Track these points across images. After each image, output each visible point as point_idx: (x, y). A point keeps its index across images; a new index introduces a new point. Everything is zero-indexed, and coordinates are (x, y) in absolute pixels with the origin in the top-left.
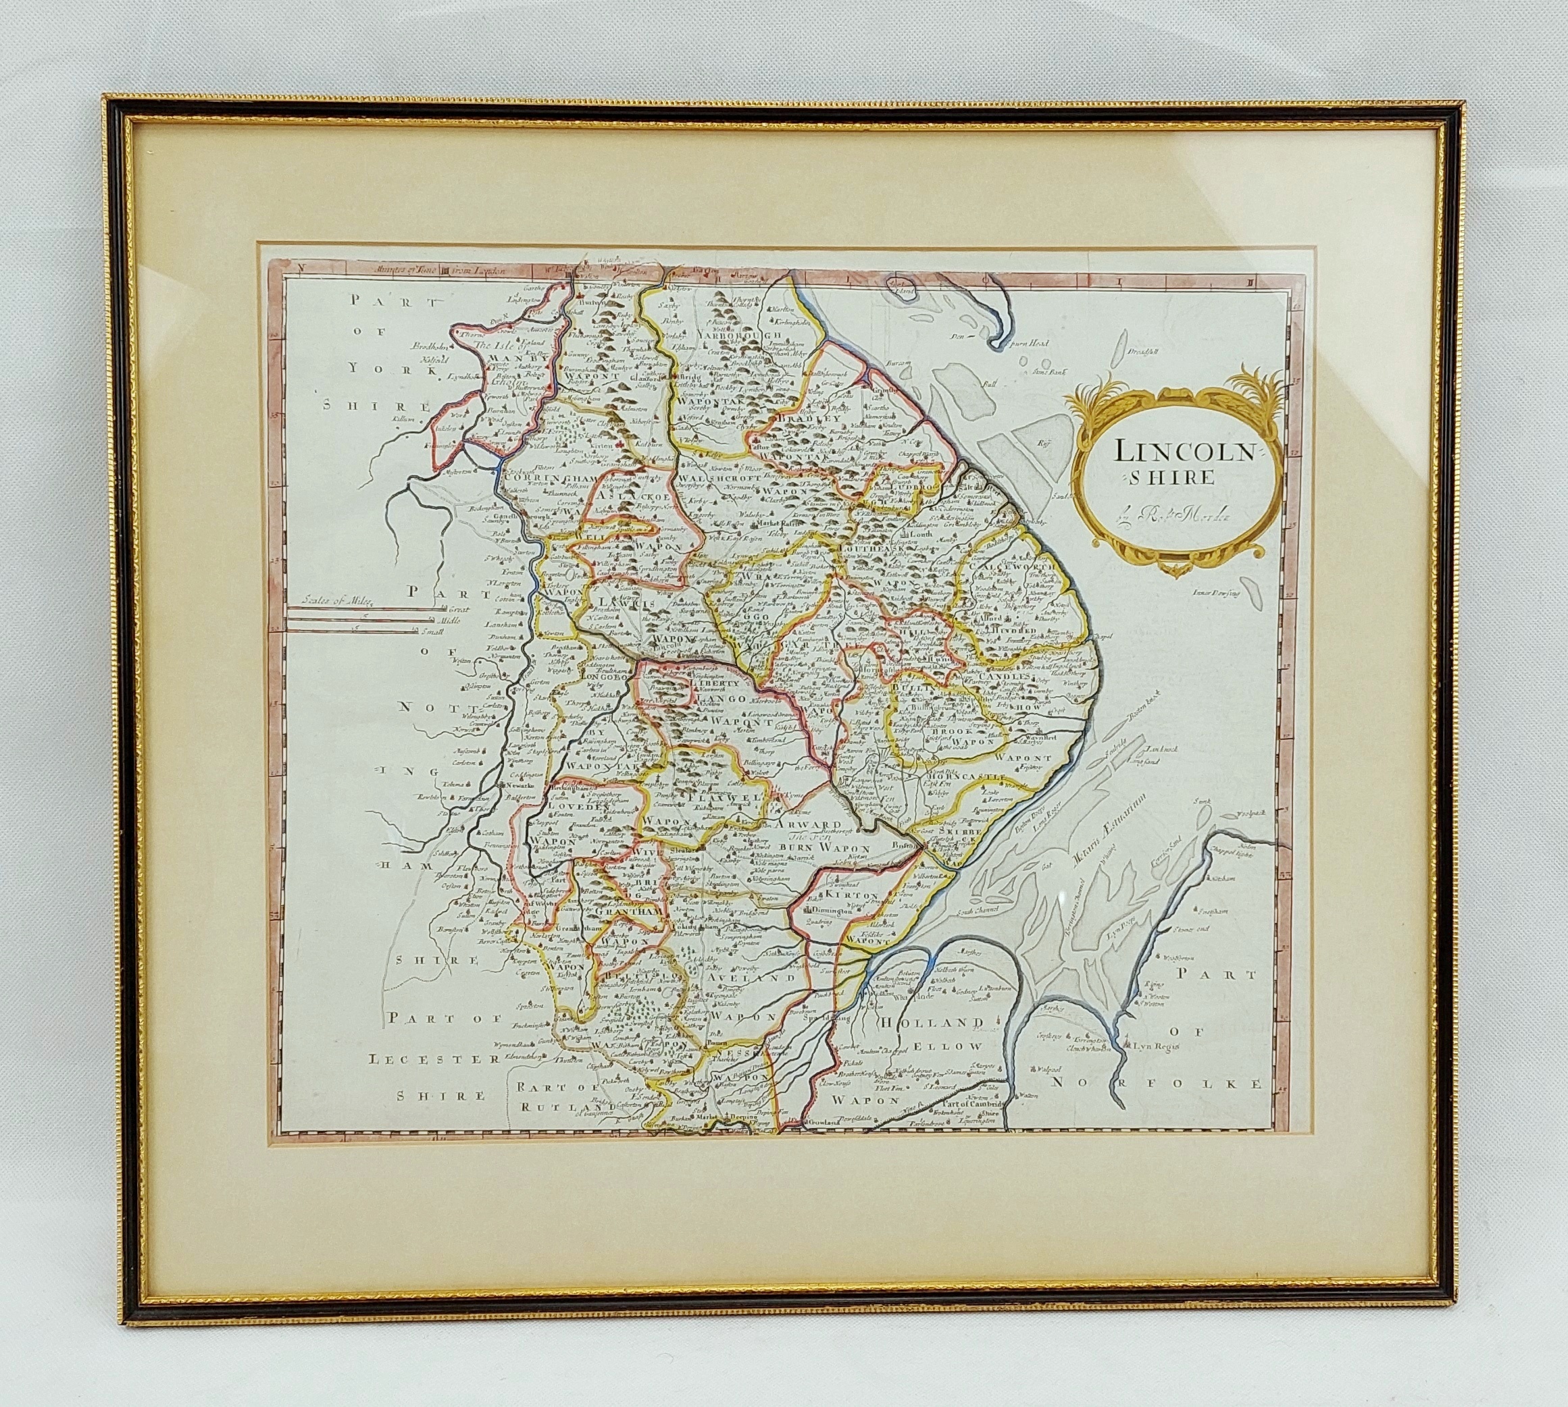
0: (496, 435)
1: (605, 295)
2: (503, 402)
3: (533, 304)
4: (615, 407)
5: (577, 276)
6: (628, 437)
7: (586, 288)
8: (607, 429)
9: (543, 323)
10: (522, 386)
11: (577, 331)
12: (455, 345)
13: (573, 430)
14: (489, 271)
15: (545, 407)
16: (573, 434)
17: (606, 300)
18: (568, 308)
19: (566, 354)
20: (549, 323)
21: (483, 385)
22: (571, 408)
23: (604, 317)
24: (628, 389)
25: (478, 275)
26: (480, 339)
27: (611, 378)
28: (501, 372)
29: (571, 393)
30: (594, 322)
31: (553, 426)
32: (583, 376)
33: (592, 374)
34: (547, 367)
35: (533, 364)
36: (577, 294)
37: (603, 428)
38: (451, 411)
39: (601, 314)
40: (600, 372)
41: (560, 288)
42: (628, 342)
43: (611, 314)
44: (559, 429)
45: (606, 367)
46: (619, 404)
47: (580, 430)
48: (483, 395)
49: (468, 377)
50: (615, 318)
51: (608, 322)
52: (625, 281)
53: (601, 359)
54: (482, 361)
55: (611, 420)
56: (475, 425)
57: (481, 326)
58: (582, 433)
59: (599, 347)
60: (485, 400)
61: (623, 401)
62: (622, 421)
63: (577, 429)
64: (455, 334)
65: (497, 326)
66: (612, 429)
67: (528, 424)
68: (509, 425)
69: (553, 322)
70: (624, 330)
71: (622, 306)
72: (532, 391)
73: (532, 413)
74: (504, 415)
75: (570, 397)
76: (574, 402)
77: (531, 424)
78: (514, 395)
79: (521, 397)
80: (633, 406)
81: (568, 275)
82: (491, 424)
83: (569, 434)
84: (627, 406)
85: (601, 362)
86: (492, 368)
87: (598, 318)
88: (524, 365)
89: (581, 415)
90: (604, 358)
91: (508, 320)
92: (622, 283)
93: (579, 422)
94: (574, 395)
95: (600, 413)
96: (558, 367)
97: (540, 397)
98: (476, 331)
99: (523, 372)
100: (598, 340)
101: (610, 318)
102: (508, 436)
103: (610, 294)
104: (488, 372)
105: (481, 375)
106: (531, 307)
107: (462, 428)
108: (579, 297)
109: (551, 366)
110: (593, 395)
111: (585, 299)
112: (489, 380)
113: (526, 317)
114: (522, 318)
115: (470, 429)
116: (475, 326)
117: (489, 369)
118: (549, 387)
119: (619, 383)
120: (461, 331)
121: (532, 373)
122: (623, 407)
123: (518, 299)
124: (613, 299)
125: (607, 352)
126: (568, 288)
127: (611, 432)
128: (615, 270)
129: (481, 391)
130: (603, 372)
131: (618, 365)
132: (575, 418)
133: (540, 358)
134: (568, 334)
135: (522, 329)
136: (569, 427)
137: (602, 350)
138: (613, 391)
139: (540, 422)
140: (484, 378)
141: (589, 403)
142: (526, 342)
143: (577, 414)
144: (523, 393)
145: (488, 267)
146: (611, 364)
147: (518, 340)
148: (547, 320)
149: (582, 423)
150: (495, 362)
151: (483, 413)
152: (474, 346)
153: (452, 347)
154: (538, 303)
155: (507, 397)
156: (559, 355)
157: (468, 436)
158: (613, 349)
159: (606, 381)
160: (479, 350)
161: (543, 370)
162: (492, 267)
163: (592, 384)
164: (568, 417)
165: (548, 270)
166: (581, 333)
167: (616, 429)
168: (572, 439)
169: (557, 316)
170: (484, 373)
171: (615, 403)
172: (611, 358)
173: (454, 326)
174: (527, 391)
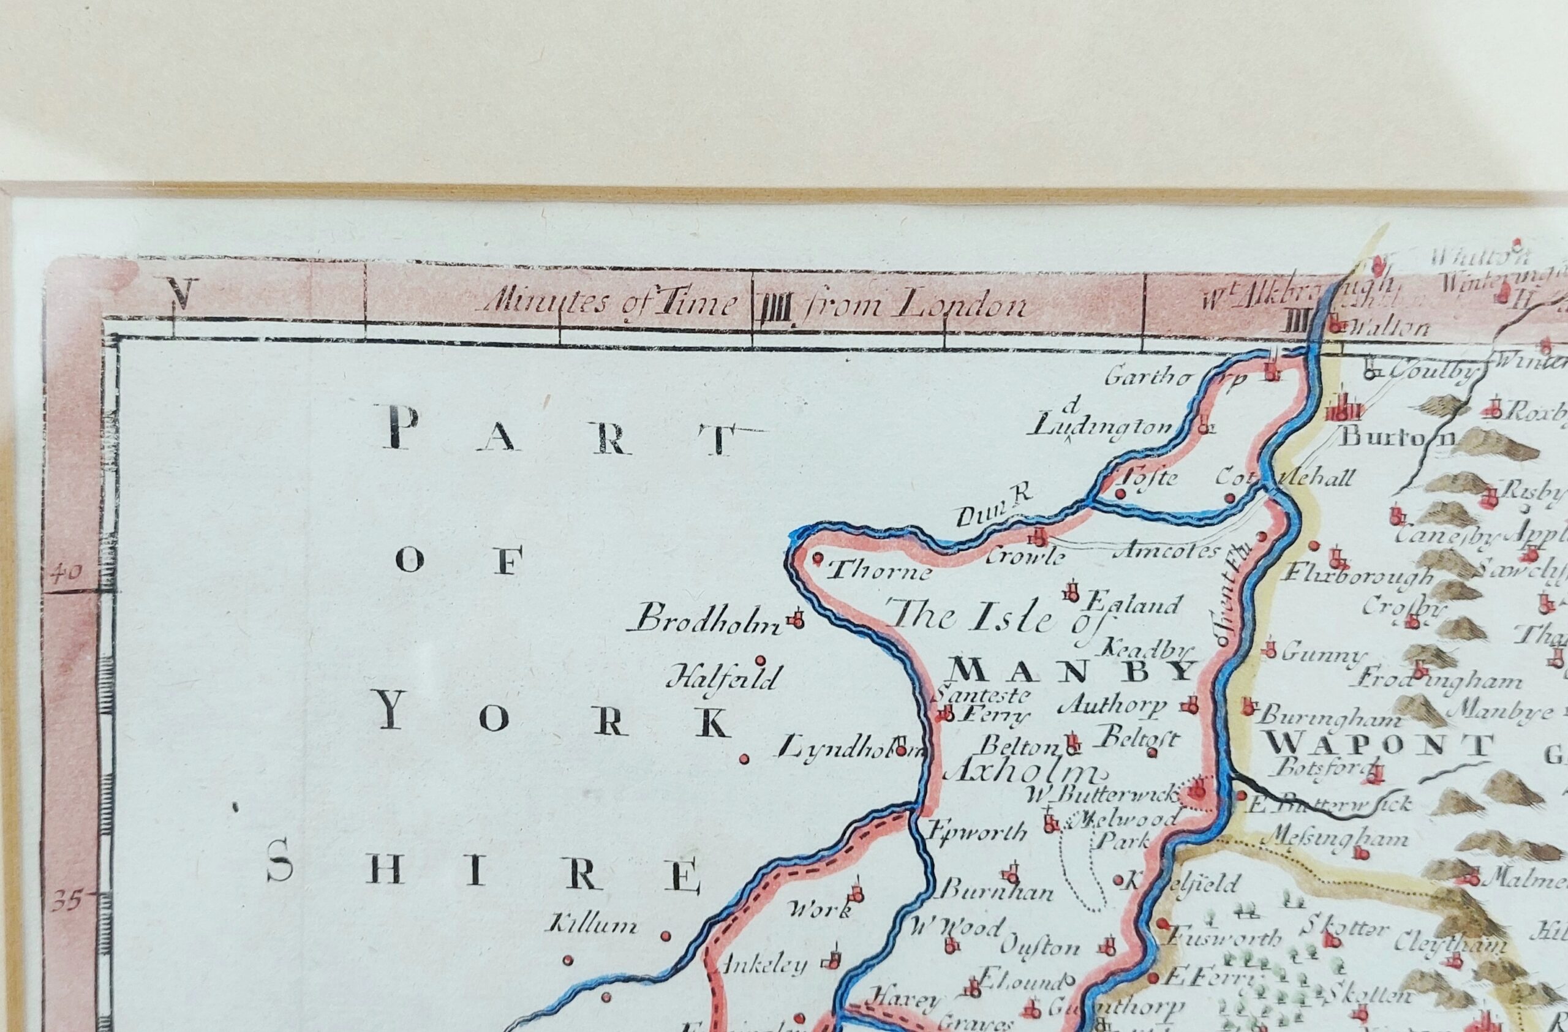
0: (974, 990)
1: (1459, 407)
2: (1003, 854)
3: (1140, 443)
4: (1469, 873)
5: (1338, 327)
6: (1518, 997)
7: (1371, 375)
8: (1436, 964)
9: (1179, 520)
10: (1083, 786)
11: (1322, 559)
12: (810, 615)
13: (1293, 973)
14: (956, 307)
15: (1180, 872)
16: (1292, 988)
17: (1461, 425)
18: (1286, 460)
19: (1271, 651)
20: (1204, 521)
21: (925, 781)
22: (1285, 879)
23: (1447, 497)
24: (1527, 797)
25: (911, 322)
26: (914, 590)
27: (1457, 750)
28: (999, 727)
29: (1290, 815)
30: (1398, 517)
31: (1210, 956)
32: (1342, 744)
33: (1377, 735)
34: (1191, 707)
35: (1131, 692)
36: (1330, 400)
37: (1415, 962)
38: (790, 890)
39: (1431, 488)
40: (1414, 730)
41: (1257, 377)
42: (1548, 607)
43: (1476, 484)
44: (1238, 966)
45: (1441, 706)
46: (1486, 861)
47: (1321, 972)
48: (925, 826)
49: (862, 746)
50: (1491, 502)
51: (1462, 517)
52: (1546, 345)
53: (1420, 673)
54: (917, 680)
55: (1451, 928)
56: (887, 950)
57: (917, 532)
58: (1330, 981)
59: (1413, 623)
60: (932, 846)
61: (1503, 845)
62: (1493, 928)
63: (1307, 966)
64: (808, 567)
65: (981, 539)
66: (1456, 963)
67: (1108, 947)
68: (1026, 951)
69: (1219, 517)
70: (1531, 556)
71: (1531, 454)
72: (1127, 808)
73: (1123, 901)
74: (1010, 907)
75: (1282, 832)
76: (1302, 851)
77: (1122, 947)
78: (1051, 826)
79: (1079, 838)
80: (1544, 869)
81: (1298, 320)
82: (952, 947)
83: (1274, 987)
84: (1521, 867)
85: (1419, 688)
86: (960, 710)
87: (1416, 504)
88: (1094, 698)
89: (1327, 906)
90: (1435, 671)
91: (1030, 510)
92: (1533, 352)
93: (1318, 939)
94: (1299, 821)
95: (1406, 896)
96: (1234, 708)
97: (1156, 834)
98: (894, 556)
99: (1090, 729)
100: (1412, 595)
101: (1471, 502)
102: (1022, 998)
103: (1480, 401)
104: (945, 731)
105: (915, 741)
106: (1130, 455)
107: (835, 960)
108: (1344, 412)
109: (1206, 705)
110: (1383, 824)
111: (1367, 424)
112: (950, 759)
113: (1108, 496)
114: (1092, 500)
115: (867, 965)
116: (891, 533)
117: (947, 714)
118: (1198, 790)
119: (1487, 773)
120: (834, 553)
121: (1129, 730)
122: (1502, 873)
123: (1077, 419)
124: (1491, 425)
125: (1448, 646)
126: (1293, 377)
127: (1450, 974)
128: (1502, 298)
129: (914, 808)
130: (1424, 728)
131: (1491, 699)
132: (1301, 919)
133: (1161, 670)
134: (1281, 569)
135: (1085, 547)
136: (1278, 956)
137: (1427, 636)
138: (1466, 805)
139: (1155, 934)
140: (928, 753)
141: (1361, 855)
142: (1107, 601)
143: (1314, 904)
144: (1088, 818)
145: (951, 289)
146: (1464, 693)
147: (1072, 594)
148: (1196, 507)
149: (1332, 942)
150: (973, 685)
151: (921, 900)
152: (884, 615)
153: (797, 621)
154: (1164, 438)
155: (1021, 832)
156: (1242, 655)
157: (860, 993)
158: (1475, 632)
159: (1436, 763)
160: (909, 635)
161: (1173, 719)
162: (972, 290)
163: (1376, 778)
164: (1272, 917)
165: (1210, 302)
166: (1339, 563)
167: (1471, 962)
168: (1290, 1010)
169: (1240, 491)
170: (928, 731)
171: (1472, 858)
172: (1464, 671)
173: (805, 533)
174: (1103, 809)
